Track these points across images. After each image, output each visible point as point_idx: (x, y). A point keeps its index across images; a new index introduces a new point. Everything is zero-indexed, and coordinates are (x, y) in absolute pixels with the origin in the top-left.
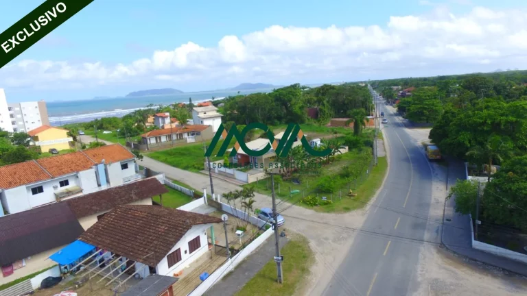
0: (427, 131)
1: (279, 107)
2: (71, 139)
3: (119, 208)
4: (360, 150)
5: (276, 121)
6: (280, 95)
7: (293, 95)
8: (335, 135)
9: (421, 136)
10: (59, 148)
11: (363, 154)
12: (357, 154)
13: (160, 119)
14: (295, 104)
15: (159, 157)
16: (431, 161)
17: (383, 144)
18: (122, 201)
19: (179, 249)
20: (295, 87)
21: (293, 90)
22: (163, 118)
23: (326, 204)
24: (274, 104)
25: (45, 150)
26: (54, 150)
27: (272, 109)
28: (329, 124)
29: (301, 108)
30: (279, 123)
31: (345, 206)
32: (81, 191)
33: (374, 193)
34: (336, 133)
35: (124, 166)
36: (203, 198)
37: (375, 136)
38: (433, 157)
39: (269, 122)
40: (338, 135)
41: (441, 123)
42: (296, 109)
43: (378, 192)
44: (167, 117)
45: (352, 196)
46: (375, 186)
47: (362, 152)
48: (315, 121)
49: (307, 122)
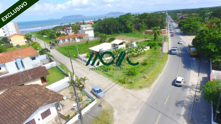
0: (192, 38)
1: (121, 25)
2: (26, 40)
3: (11, 89)
4: (155, 49)
5: (119, 31)
6: (121, 19)
7: (127, 19)
8: (145, 39)
9: (188, 40)
10: (21, 45)
11: (157, 51)
12: (154, 50)
13: (68, 30)
14: (128, 23)
15: (60, 50)
16: (192, 56)
17: (168, 45)
18: (23, 80)
19: (34, 119)
20: (128, 14)
21: (128, 16)
22: (69, 30)
23: (131, 83)
24: (118, 23)
25: (15, 45)
26: (18, 45)
27: (117, 26)
28: (144, 33)
29: (131, 25)
30: (120, 32)
31: (140, 85)
32: (8, 72)
33: (158, 77)
34: (146, 38)
35: (33, 59)
36: (68, 77)
37: (165, 40)
38: (193, 54)
39: (116, 32)
40: (147, 39)
41: (199, 37)
42: (129, 26)
43: (160, 76)
44: (70, 29)
45: (146, 78)
46: (159, 72)
47: (156, 50)
48: (138, 31)
49: (134, 32)
